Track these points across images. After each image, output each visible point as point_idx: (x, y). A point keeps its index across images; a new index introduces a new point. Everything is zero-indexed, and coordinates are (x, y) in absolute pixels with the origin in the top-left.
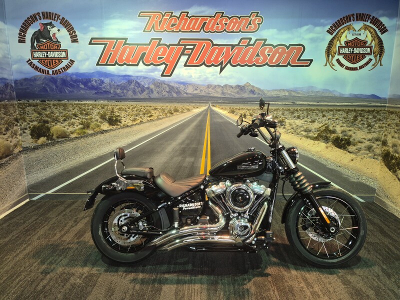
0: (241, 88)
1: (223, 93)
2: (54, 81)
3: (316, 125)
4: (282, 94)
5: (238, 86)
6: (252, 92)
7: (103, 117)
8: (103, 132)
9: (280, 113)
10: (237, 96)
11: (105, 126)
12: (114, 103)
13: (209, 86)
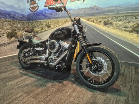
0: (92, 8)
1: (84, 12)
2: (34, 14)
3: (131, 24)
4: (112, 9)
5: (91, 8)
6: (97, 9)
7: (46, 25)
8: (46, 31)
9: (111, 19)
10: (90, 12)
11: (47, 29)
12: (49, 20)
13: (79, 9)
